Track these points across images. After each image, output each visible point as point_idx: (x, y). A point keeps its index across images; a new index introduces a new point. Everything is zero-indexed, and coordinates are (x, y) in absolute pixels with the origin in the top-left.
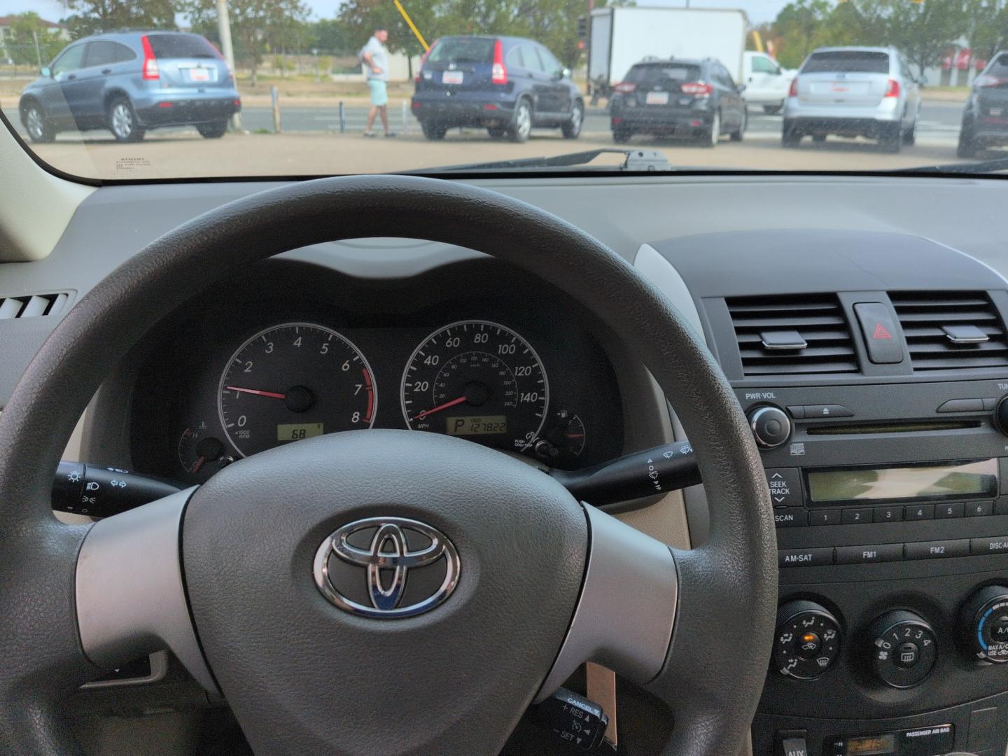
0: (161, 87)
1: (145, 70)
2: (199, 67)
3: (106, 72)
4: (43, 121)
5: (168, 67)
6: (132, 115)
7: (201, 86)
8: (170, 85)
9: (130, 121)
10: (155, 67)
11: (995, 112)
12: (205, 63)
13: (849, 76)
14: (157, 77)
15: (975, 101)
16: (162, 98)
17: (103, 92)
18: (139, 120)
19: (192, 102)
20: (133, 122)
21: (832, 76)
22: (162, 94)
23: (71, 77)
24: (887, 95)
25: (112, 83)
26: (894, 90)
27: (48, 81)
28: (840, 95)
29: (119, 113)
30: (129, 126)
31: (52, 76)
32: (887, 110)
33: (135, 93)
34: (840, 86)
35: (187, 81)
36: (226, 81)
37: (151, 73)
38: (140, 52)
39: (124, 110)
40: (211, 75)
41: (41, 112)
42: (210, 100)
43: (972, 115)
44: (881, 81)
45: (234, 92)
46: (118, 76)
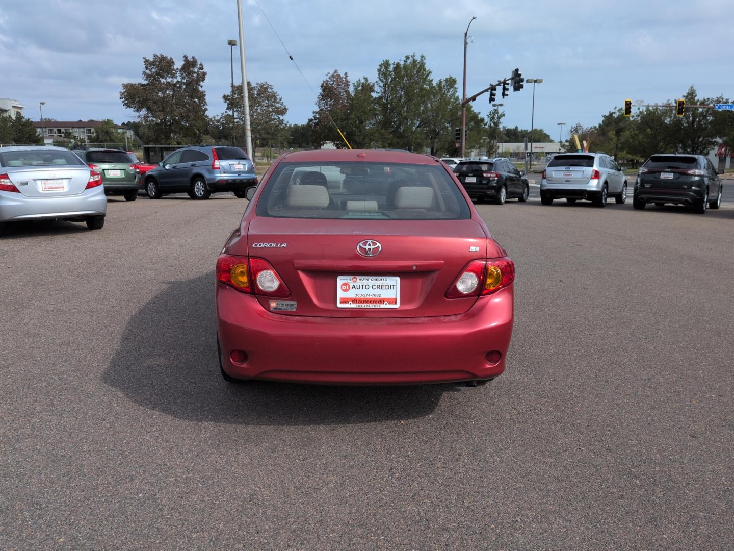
0: (220, 173)
1: (213, 165)
2: (239, 164)
3: (193, 165)
4: (157, 188)
5: (224, 163)
6: (205, 186)
7: (239, 173)
8: (224, 173)
9: (203, 189)
10: (218, 164)
11: (648, 186)
12: (242, 162)
13: (572, 168)
14: (219, 168)
15: (639, 180)
16: (221, 178)
17: (190, 175)
18: (208, 188)
19: (234, 180)
20: (205, 189)
21: (563, 168)
22: (220, 176)
23: (174, 167)
24: (592, 178)
25: (196, 170)
26: (597, 175)
27: (161, 168)
28: (567, 178)
29: (198, 185)
30: (203, 191)
31: (164, 166)
32: (594, 185)
33: (207, 176)
34: (568, 173)
35: (233, 170)
36: (251, 170)
37: (216, 166)
38: (211, 155)
39: (201, 183)
40: (244, 168)
41: (156, 183)
42: (244, 179)
43: (637, 187)
44: (589, 171)
45: (253, 176)
46: (199, 167)
